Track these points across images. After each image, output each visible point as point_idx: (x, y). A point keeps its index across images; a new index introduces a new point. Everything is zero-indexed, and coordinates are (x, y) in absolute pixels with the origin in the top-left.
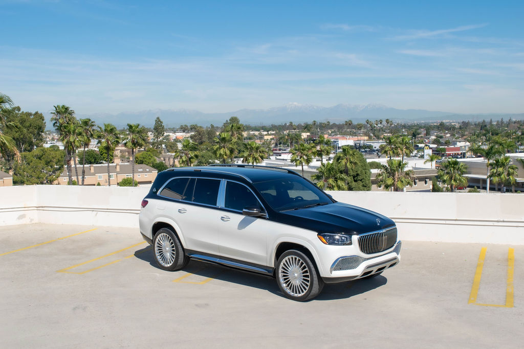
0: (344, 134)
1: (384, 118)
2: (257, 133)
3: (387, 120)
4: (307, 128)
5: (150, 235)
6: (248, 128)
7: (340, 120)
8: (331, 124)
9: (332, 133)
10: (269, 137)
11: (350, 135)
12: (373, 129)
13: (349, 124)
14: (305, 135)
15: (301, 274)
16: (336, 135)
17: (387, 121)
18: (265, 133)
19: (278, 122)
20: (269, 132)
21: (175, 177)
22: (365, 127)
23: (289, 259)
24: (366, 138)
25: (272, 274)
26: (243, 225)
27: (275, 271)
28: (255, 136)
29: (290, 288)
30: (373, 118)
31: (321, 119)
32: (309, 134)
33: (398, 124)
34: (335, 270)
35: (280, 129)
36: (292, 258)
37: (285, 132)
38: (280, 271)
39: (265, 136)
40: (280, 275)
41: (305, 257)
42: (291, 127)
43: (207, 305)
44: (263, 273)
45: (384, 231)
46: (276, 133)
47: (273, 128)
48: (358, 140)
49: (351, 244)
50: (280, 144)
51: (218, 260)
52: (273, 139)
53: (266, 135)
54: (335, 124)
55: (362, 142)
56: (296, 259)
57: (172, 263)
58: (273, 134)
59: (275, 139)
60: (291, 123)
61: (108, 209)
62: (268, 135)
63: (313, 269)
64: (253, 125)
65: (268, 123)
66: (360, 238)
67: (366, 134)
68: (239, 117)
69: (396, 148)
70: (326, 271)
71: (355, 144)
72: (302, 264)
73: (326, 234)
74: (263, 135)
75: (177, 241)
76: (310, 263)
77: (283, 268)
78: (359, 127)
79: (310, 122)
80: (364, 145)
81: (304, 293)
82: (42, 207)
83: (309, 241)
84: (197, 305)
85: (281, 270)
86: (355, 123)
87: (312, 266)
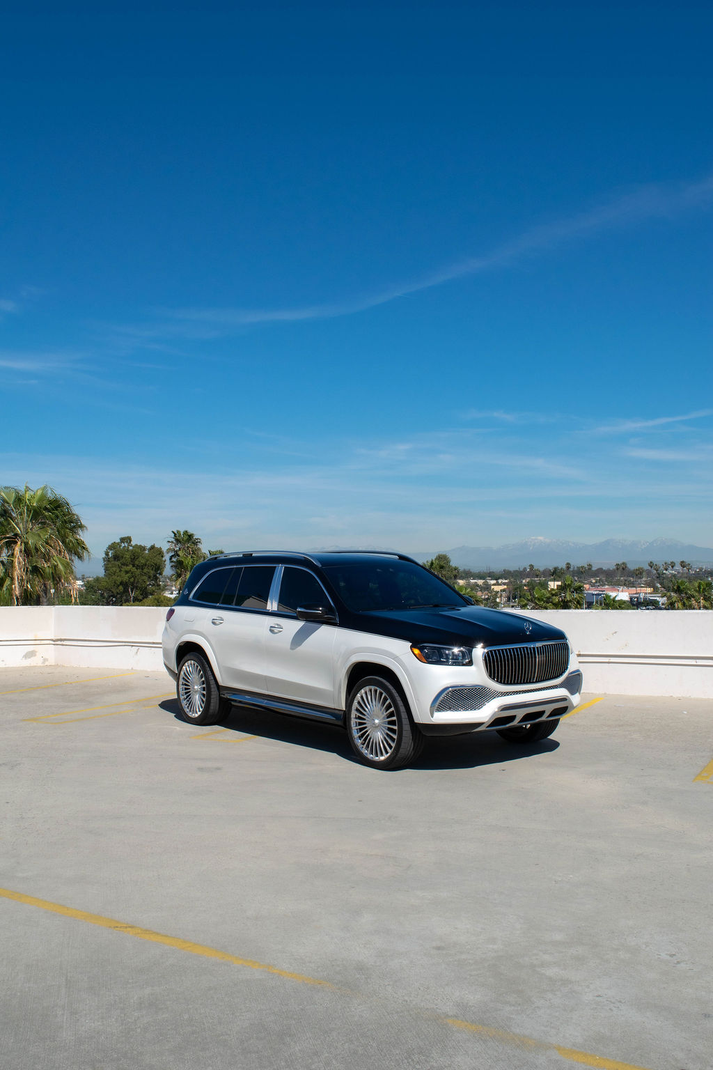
0: (615, 584)
1: (677, 561)
2: (480, 582)
3: (682, 562)
4: (555, 574)
5: (174, 666)
6: (467, 575)
7: (609, 563)
8: (594, 569)
9: (596, 582)
10: (497, 588)
11: (625, 585)
12: (660, 576)
13: (622, 568)
14: (553, 585)
15: (384, 718)
16: (604, 585)
17: (683, 564)
18: (494, 582)
19: (513, 566)
20: (500, 581)
21: (215, 568)
22: (649, 573)
23: (366, 693)
24: (649, 590)
25: (340, 723)
26: (300, 637)
27: (345, 716)
28: (478, 585)
29: (368, 746)
30: (659, 560)
31: (578, 562)
32: (559, 583)
33: (701, 570)
34: (439, 710)
35: (517, 576)
36: (371, 690)
37: (524, 581)
38: (353, 716)
39: (492, 587)
40: (353, 721)
41: (391, 687)
42: (533, 572)
43: (218, 769)
44: (328, 721)
45: (539, 644)
46: (510, 582)
47: (505, 574)
48: (636, 594)
49: (470, 663)
50: (514, 598)
51: (265, 703)
52: (504, 590)
53: (494, 585)
54: (601, 569)
55: (642, 596)
56: (376, 691)
57: (199, 713)
58: (504, 584)
59: (507, 591)
60: (532, 566)
61: (154, 643)
62: (497, 584)
63: (402, 709)
64: (475, 570)
65: (498, 567)
66: (488, 653)
67: (648, 585)
68: (450, 556)
69: (689, 598)
70: (424, 713)
71: (631, 598)
72: (385, 699)
73: (425, 645)
74: (490, 585)
75: (210, 673)
76: (398, 699)
77: (357, 710)
78: (639, 573)
79: (562, 565)
80: (645, 599)
81: (389, 754)
82: (61, 640)
83: (396, 658)
84: (201, 769)
85: (354, 714)
86: (632, 567)
87: (400, 703)
